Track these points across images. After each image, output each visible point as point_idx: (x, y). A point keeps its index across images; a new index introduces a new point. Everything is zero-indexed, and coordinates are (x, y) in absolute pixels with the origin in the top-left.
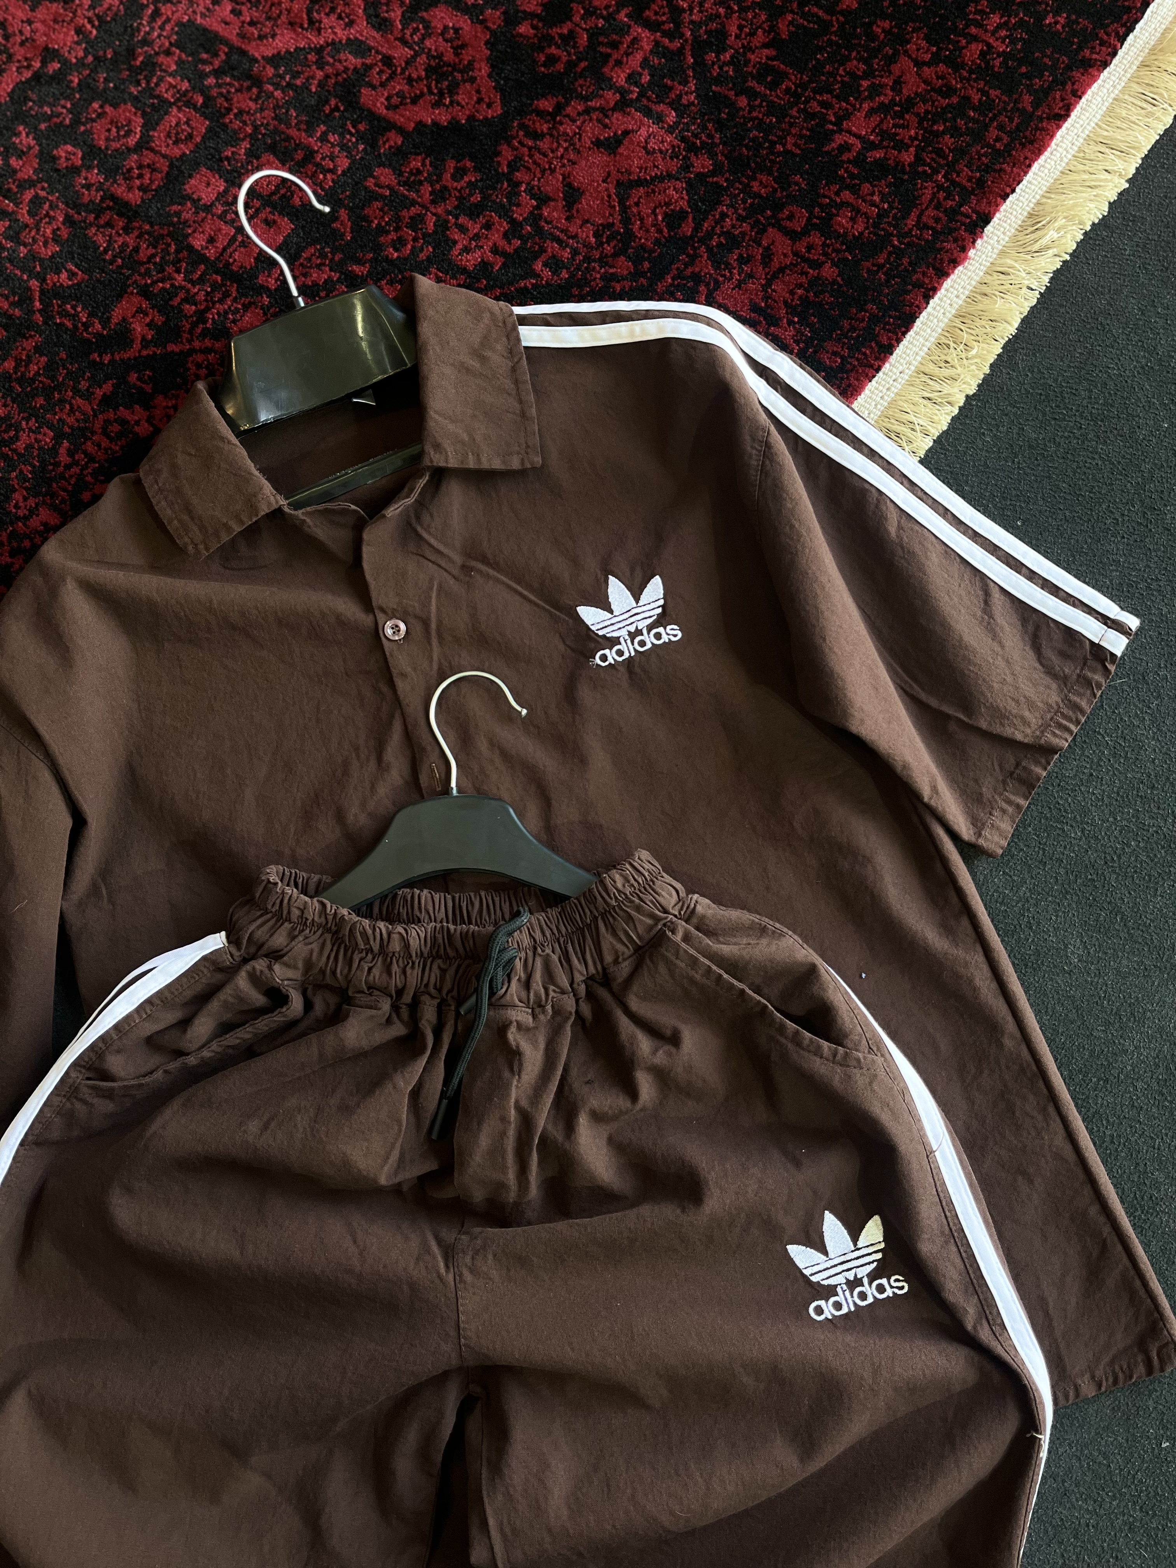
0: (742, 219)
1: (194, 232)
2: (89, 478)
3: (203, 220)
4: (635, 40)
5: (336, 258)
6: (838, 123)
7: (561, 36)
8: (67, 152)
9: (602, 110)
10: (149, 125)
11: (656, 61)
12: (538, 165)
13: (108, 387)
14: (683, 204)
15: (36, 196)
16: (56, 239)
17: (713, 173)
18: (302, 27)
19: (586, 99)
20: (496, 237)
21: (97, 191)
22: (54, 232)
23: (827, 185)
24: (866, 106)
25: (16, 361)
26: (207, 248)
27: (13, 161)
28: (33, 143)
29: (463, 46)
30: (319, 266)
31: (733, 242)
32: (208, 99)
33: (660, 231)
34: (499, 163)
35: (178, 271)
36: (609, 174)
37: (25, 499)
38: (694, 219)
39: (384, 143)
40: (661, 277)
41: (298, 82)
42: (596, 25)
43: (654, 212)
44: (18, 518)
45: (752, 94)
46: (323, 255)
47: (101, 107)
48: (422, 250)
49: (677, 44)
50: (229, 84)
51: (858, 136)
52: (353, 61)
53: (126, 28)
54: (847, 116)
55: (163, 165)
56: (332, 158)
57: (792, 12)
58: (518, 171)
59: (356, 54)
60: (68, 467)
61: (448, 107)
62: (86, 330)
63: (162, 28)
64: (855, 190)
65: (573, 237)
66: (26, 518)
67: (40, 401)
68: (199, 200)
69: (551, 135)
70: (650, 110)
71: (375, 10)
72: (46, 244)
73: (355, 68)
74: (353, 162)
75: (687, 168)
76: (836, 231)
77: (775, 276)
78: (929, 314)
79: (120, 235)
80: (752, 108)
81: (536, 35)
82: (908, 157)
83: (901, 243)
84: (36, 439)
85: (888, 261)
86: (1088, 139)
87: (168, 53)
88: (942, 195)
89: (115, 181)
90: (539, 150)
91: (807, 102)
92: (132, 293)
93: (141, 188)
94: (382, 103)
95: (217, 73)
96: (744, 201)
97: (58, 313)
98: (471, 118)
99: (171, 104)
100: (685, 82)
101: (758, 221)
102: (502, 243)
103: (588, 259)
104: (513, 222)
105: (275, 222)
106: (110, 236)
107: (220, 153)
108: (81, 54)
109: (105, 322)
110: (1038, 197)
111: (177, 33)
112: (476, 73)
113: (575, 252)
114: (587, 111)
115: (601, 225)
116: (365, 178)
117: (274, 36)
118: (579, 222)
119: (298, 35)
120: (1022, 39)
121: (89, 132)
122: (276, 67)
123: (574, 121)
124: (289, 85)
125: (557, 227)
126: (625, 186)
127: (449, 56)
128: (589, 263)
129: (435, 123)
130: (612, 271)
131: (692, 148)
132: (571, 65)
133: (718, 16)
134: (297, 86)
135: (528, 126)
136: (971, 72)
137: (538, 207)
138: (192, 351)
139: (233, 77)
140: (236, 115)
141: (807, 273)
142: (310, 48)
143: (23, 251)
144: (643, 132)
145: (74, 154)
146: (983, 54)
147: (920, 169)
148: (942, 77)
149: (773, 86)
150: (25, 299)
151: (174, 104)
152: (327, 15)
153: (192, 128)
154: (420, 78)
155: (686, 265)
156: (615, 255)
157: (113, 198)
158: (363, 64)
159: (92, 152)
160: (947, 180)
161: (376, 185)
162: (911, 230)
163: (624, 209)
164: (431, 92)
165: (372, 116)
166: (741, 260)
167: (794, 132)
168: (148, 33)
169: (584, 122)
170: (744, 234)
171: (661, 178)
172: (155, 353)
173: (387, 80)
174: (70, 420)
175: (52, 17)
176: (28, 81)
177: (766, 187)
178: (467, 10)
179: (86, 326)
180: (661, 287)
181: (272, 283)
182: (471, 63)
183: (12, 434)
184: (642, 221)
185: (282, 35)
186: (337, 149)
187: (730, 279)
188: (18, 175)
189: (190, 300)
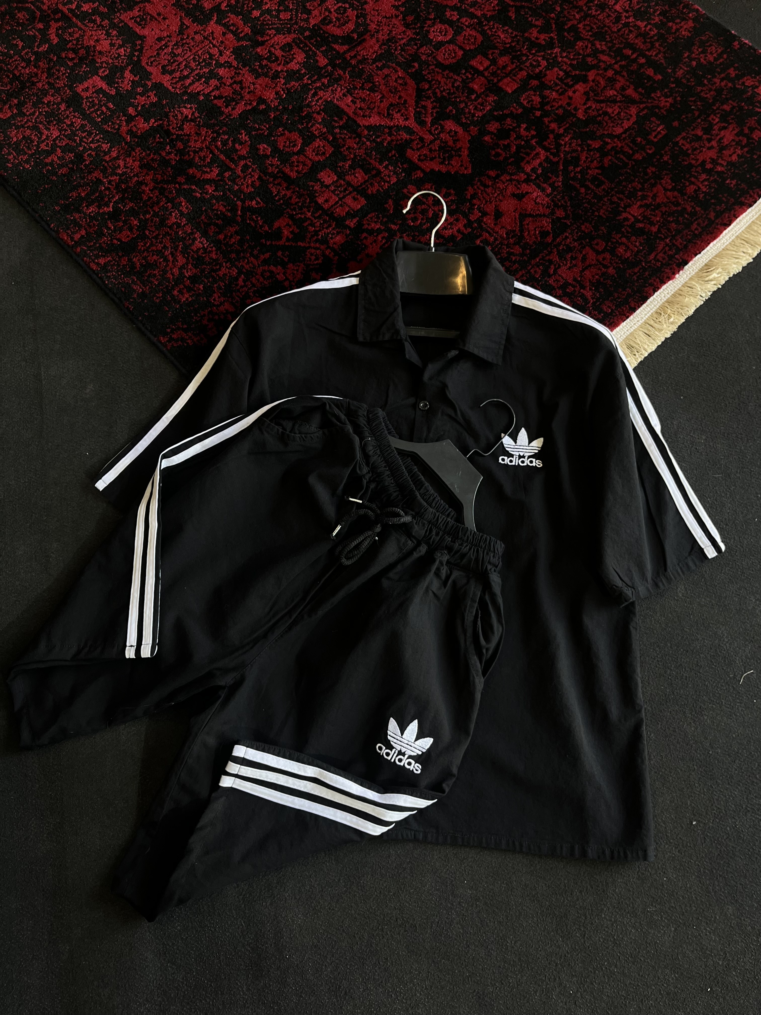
0: (574, 240)
1: (319, 195)
2: (251, 294)
3: (324, 191)
4: (538, 154)
5: (384, 220)
6: (625, 208)
7: (504, 145)
8: (264, 147)
9: (518, 181)
10: (306, 144)
11: (546, 165)
12: (484, 198)
13: (267, 255)
14: (549, 229)
15: (246, 164)
16: (253, 185)
17: (565, 218)
18: (384, 115)
19: (511, 174)
20: (460, 226)
21: (276, 168)
22: (252, 182)
23: (616, 234)
24: (638, 203)
25: (225, 236)
26: (324, 204)
27: (237, 145)
28: (248, 139)
29: (458, 140)
30: (375, 222)
31: (569, 249)
32: (335, 138)
33: (536, 238)
34: (466, 194)
35: (309, 211)
36: (517, 209)
37: (219, 297)
38: (553, 236)
39: (415, 175)
41: (378, 140)
42: (521, 144)
43: (535, 229)
44: (214, 305)
45: (587, 188)
46: (378, 218)
47: (283, 130)
48: (425, 224)
49: (556, 159)
50: (346, 134)
51: (633, 216)
52: (405, 136)
53: (300, 97)
54: (629, 206)
55: (309, 163)
56: (389, 176)
57: (611, 155)
58: (475, 199)
59: (407, 133)
60: (242, 287)
61: (446, 165)
62: (261, 229)
63: (317, 101)
64: (628, 238)
65: (496, 233)
66: (218, 306)
67: (233, 255)
68: (324, 182)
69: (493, 187)
70: (540, 185)
71: (419, 115)
72: (247, 187)
73: (406, 140)
74: (398, 180)
75: (553, 213)
76: (617, 254)
77: (586, 268)
78: (654, 299)
79: (284, 190)
80: (587, 194)
81: (492, 142)
82: (654, 229)
83: (646, 265)
84: (229, 272)
85: (639, 272)
86: (737, 237)
87: (318, 113)
88: (667, 248)
89: (285, 166)
90: (486, 192)
91: (612, 196)
92: (285, 216)
93: (297, 171)
94: (416, 157)
95: (341, 128)
96: (577, 233)
97: (249, 218)
98: (456, 172)
99: (317, 137)
100: (558, 177)
101: (582, 243)
102: (462, 228)
103: (501, 243)
104: (469, 220)
105: (358, 199)
106: (279, 190)
107: (337, 164)
108: (277, 104)
109: (271, 227)
111: (324, 105)
112: (462, 153)
113: (496, 239)
114: (511, 180)
115: (510, 230)
116: (403, 188)
117: (370, 117)
118: (500, 227)
120: (714, 187)
121: (276, 141)
122: (369, 131)
123: (504, 183)
124: (374, 140)
125: (489, 227)
126: (523, 216)
127: (451, 143)
128: (502, 245)
129: (439, 171)
130: (512, 251)
132: (506, 159)
133: (577, 151)
134: (378, 142)
135: (482, 181)
136: (689, 197)
137: (482, 217)
138: (309, 247)
139: (348, 130)
140: (347, 148)
141: (601, 270)
142: (386, 126)
143: (236, 187)
144: (535, 194)
145: (267, 149)
146: (695, 191)
147: (659, 235)
148: (675, 197)
149: (598, 186)
150: (234, 209)
151: (318, 137)
153: (325, 150)
154: (435, 150)
155: (547, 255)
156: (515, 244)
157: (283, 173)
158: (410, 138)
159: (276, 150)
160: (671, 242)
161: (408, 192)
162: (651, 261)
163: (521, 225)
164: (440, 157)
165: (410, 162)
166: (572, 258)
167: (604, 207)
168: (310, 102)
169: (509, 184)
170: (575, 247)
171: (540, 216)
172: (292, 245)
173: (420, 148)
174: (247, 267)
175: (265, 84)
176: (249, 110)
177: (588, 229)
178: (462, 124)
179: (261, 227)
180: (533, 262)
181: (352, 225)
182: (460, 148)
183: (218, 267)
184: (529, 232)
185: (374, 117)
186: (392, 173)
187: (566, 265)
188: (239, 153)
189: (312, 225)
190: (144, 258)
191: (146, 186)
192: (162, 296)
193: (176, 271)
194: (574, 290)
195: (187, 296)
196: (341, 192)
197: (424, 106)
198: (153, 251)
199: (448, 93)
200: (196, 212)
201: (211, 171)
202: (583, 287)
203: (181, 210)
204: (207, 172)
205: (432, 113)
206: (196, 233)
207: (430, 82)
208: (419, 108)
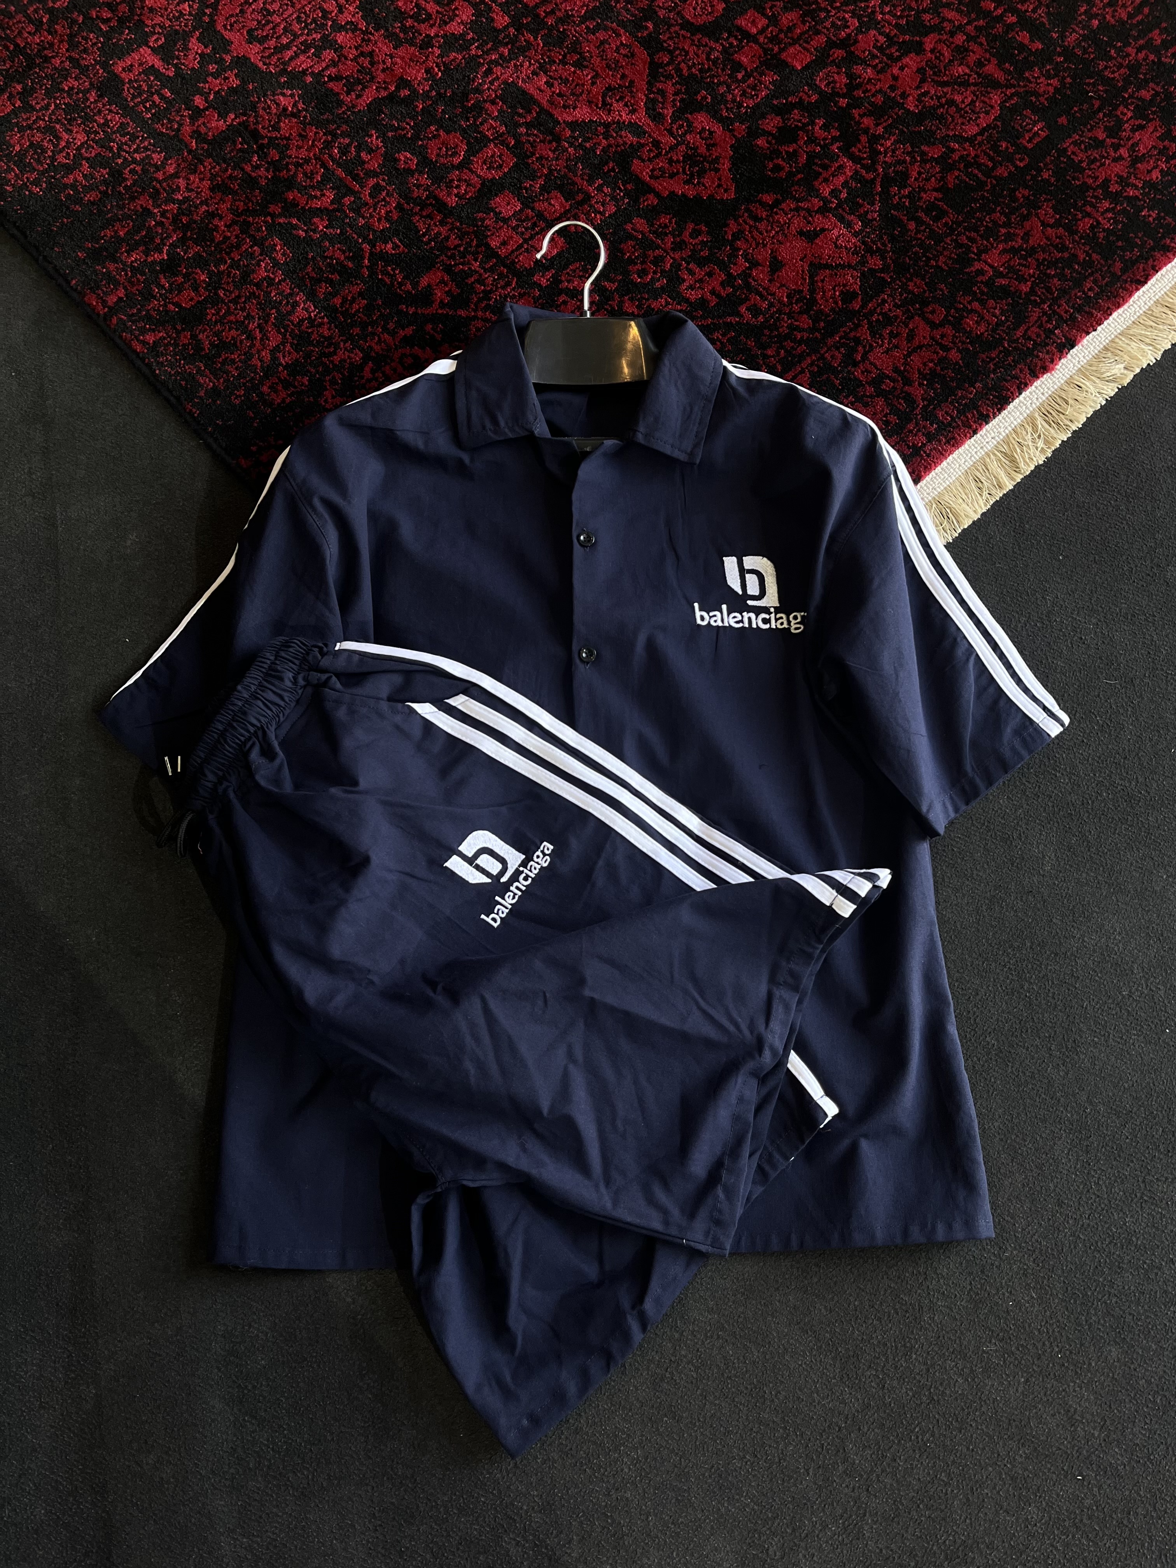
0: (895, 305)
1: (492, 235)
3: (500, 228)
4: (841, 167)
6: (978, 255)
7: (787, 152)
8: (406, 157)
9: (808, 210)
10: (472, 151)
11: (854, 184)
12: (755, 239)
13: (409, 331)
14: (857, 288)
15: (378, 184)
16: (388, 218)
17: (882, 271)
18: (597, 106)
19: (798, 200)
20: (715, 284)
21: (425, 190)
22: (387, 213)
23: (963, 295)
24: (1001, 246)
25: (343, 299)
26: (500, 248)
27: (363, 154)
28: (380, 144)
29: (714, 145)
31: (888, 320)
32: (518, 142)
33: (836, 303)
34: (726, 232)
35: (476, 260)
36: (806, 256)
37: (333, 397)
38: (862, 299)
39: (644, 201)
40: (832, 335)
41: (588, 145)
42: (814, 151)
43: (834, 289)
45: (919, 222)
47: (437, 130)
48: (659, 281)
49: (871, 176)
50: (535, 135)
51: (991, 266)
52: (631, 138)
53: (464, 76)
54: (986, 251)
55: (477, 183)
56: (603, 203)
57: (959, 170)
58: (739, 240)
59: (634, 133)
60: (369, 381)
61: (695, 185)
62: (400, 288)
63: (491, 83)
64: (983, 303)
65: (771, 295)
67: (357, 330)
68: (500, 213)
69: (768, 221)
70: (843, 217)
71: (653, 105)
72: (379, 220)
73: (632, 144)
74: (619, 210)
75: (863, 263)
76: (964, 328)
77: (915, 350)
78: (1020, 401)
79: (436, 226)
80: (918, 231)
81: (768, 148)
82: (1025, 288)
83: (1010, 346)
84: (349, 356)
85: (998, 356)
86: (1157, 302)
87: (493, 102)
88: (1045, 318)
89: (439, 186)
90: (757, 229)
91: (958, 235)
92: (439, 268)
93: (456, 196)
94: (647, 173)
95: (528, 125)
96: (901, 295)
97: (381, 271)
98: (711, 197)
99: (490, 141)
100: (873, 204)
101: (909, 310)
102: (719, 288)
103: (779, 311)
104: (729, 275)
106: (429, 225)
107: (521, 183)
108: (427, 88)
109: (415, 285)
110: (1113, 336)
111: (502, 89)
112: (720, 166)
113: (771, 305)
114: (797, 209)
115: (794, 290)
116: (626, 223)
117: (575, 108)
118: (778, 285)
119: (593, 111)
120: (1122, 222)
121: (425, 147)
122: (573, 131)
123: (786, 214)
124: (580, 145)
125: (761, 285)
126: (816, 267)
127: (703, 150)
128: (780, 314)
129: (683, 195)
130: (796, 323)
131: (869, 250)
132: (791, 174)
133: (905, 162)
134: (586, 148)
135: (752, 211)
136: (1081, 238)
137: (749, 268)
138: (475, 318)
139: (539, 130)
140: (537, 158)
141: (938, 353)
142: (600, 122)
143: (362, 222)
144: (835, 232)
145: (411, 160)
146: (1092, 227)
147: (1032, 298)
148: (1060, 238)
149: (936, 219)
150: (357, 257)
151: (492, 140)
152: (617, 101)
153: (503, 161)
154: (678, 161)
155: (851, 330)
156: (800, 313)
157: (436, 198)
158: (638, 142)
159: (425, 161)
160: (1050, 309)
161: (632, 229)
162: (1018, 339)
163: (812, 283)
164: (684, 172)
165: (638, 180)
166: (891, 334)
167: (945, 253)
168: (480, 84)
169: (793, 216)
170: (896, 317)
171: (843, 267)
172: (447, 313)
173: (654, 157)
174: (377, 349)
175: (409, 56)
176: (383, 98)
177: (918, 288)
178: (722, 120)
179: (400, 284)
180: (830, 341)
181: (544, 282)
182: (717, 158)
183: (332, 350)
184: (824, 292)
185: (581, 108)
186: (608, 199)
187: (882, 346)
188: (366, 166)
189: (482, 281)
190: (216, 334)
191: (221, 218)
192: (244, 395)
193: (266, 355)
194: (893, 387)
195: (283, 394)
196: (527, 229)
197: (662, 90)
198: (231, 322)
199: (700, 70)
200: (299, 261)
201: (323, 195)
202: (908, 382)
203: (274, 259)
204: (316, 197)
205: (674, 100)
206: (298, 294)
207: (671, 52)
208: (654, 93)
